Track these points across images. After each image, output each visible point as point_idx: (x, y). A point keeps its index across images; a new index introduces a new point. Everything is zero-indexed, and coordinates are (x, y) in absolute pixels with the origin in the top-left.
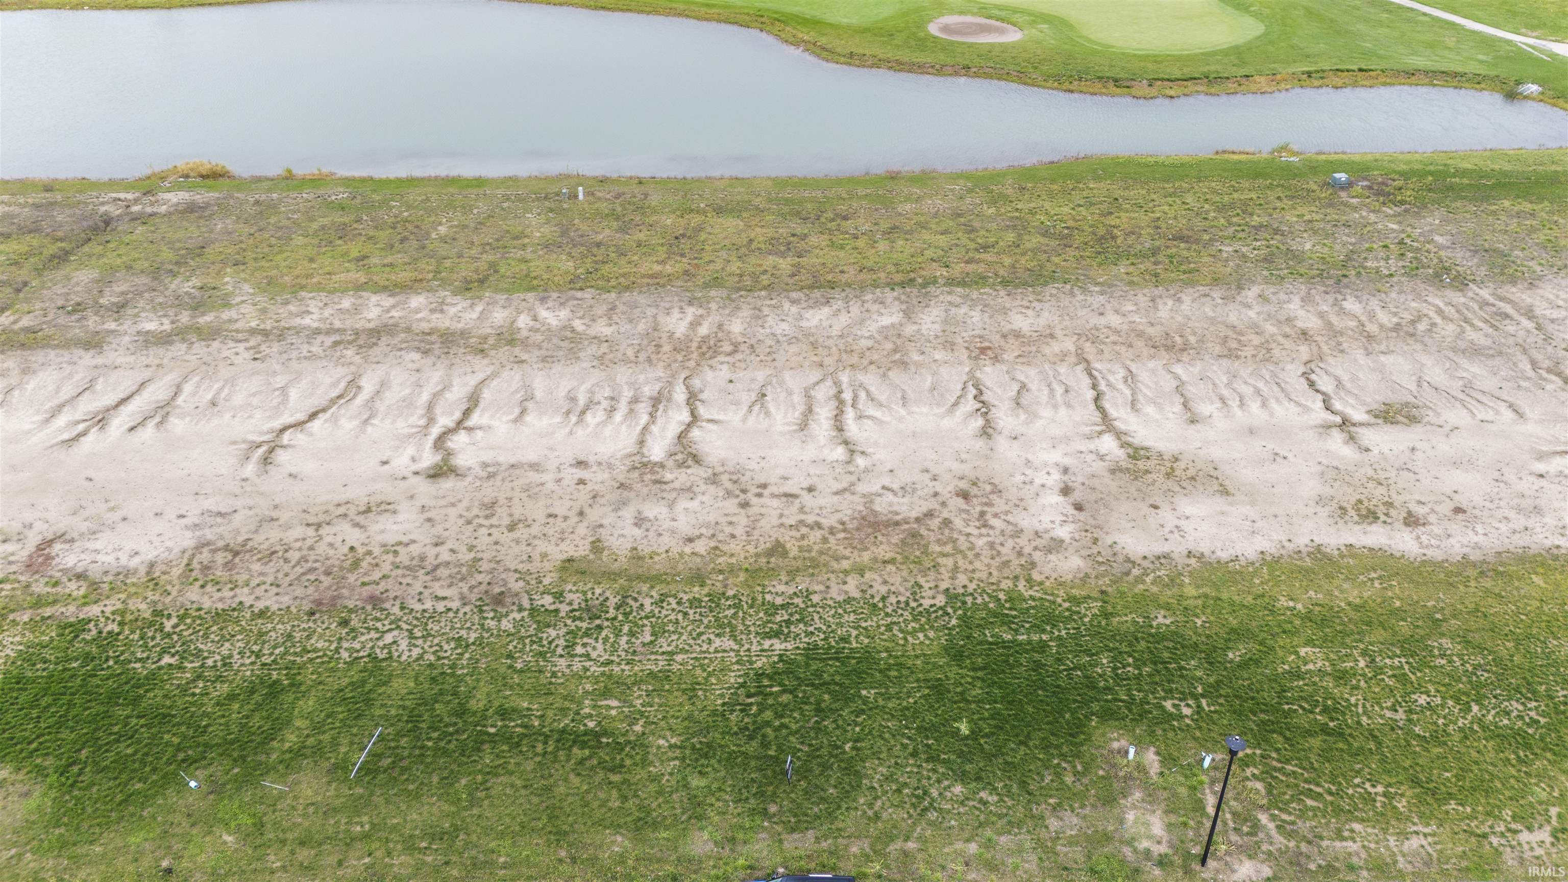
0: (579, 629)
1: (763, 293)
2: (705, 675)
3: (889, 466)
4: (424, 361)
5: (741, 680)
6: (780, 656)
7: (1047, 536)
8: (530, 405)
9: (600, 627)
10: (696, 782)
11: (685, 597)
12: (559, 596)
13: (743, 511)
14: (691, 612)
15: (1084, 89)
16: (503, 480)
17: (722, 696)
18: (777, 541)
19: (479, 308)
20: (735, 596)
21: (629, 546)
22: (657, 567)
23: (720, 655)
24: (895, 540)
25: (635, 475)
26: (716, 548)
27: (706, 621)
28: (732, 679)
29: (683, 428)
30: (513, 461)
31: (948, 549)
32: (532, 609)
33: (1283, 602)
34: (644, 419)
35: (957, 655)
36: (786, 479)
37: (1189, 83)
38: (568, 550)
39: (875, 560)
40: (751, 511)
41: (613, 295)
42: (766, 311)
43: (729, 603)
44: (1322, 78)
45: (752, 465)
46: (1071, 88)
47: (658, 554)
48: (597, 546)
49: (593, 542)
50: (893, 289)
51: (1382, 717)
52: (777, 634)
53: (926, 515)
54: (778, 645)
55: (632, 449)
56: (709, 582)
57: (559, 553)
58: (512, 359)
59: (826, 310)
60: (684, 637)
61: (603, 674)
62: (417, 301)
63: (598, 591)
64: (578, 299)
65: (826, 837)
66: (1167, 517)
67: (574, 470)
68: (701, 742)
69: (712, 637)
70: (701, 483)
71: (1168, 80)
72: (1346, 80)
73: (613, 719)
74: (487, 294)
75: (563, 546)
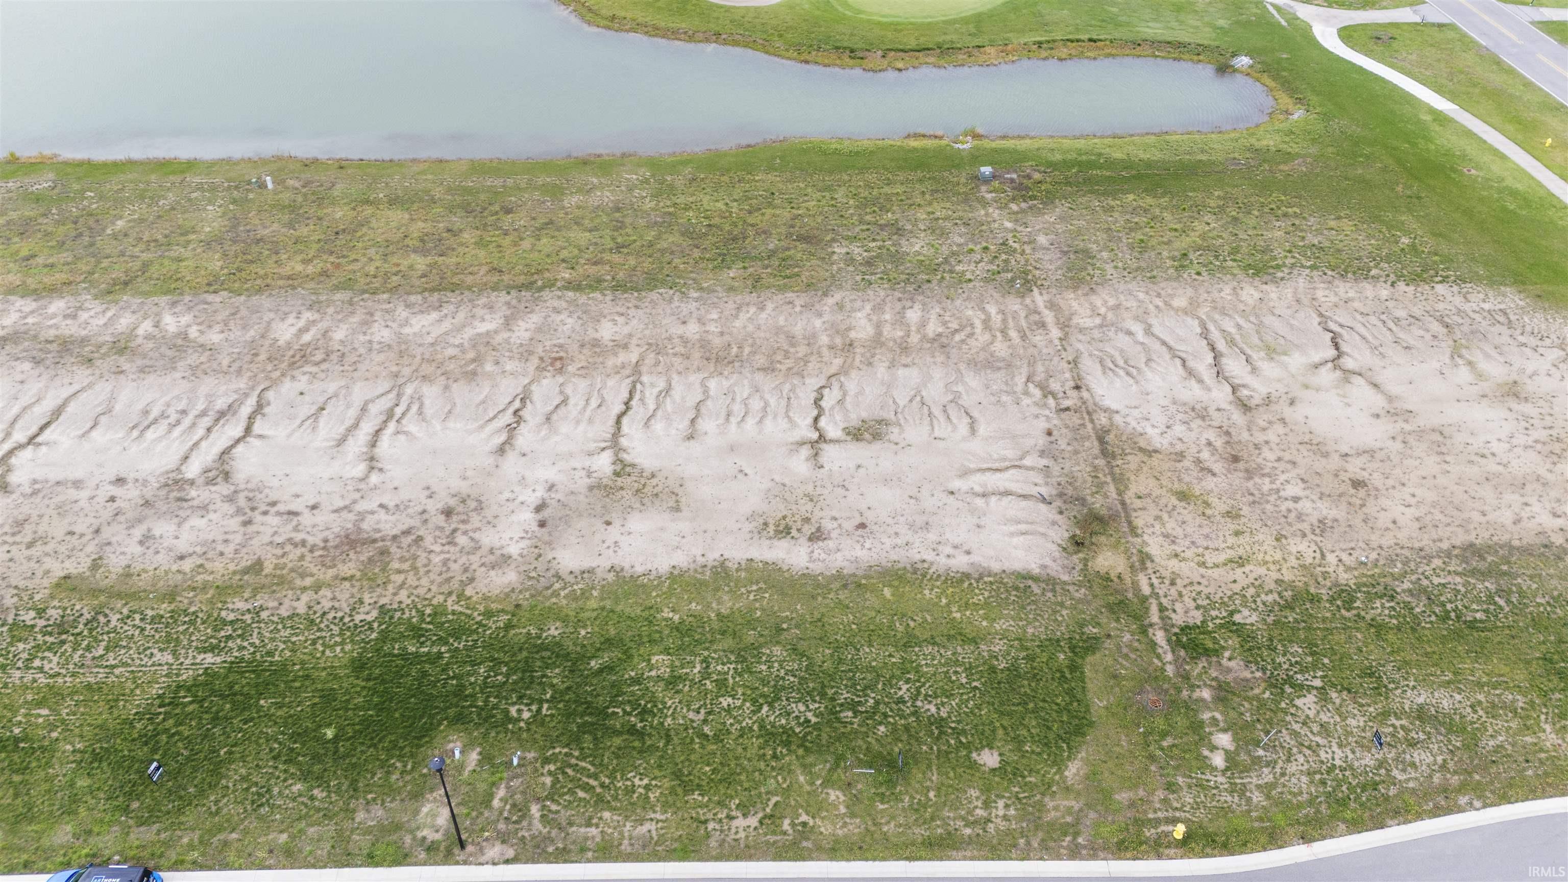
0: (45, 643)
1: (385, 296)
2: (133, 687)
3: (396, 484)
4: (32, 372)
5: (161, 692)
6: (207, 669)
7: (498, 553)
8: (103, 420)
9: (63, 642)
10: (82, 783)
11: (150, 613)
12: (41, 612)
13: (242, 529)
14: (148, 627)
15: (819, 60)
16: (43, 497)
17: (139, 706)
18: (259, 559)
19: (109, 314)
20: (194, 613)
21: (124, 564)
22: (140, 584)
23: (153, 669)
24: (363, 557)
25: (163, 492)
26: (201, 566)
27: (157, 637)
28: (155, 690)
29: (231, 443)
30: (60, 478)
31: (406, 566)
32: (14, 624)
33: (667, 613)
34: (200, 432)
35: (359, 666)
36: (298, 496)
37: (921, 54)
38: (71, 567)
39: (336, 577)
40: (251, 529)
41: (243, 298)
42: (378, 316)
43: (187, 619)
44: (1052, 49)
45: (275, 483)
46: (808, 58)
47: (147, 572)
48: (95, 565)
49: (94, 560)
50: (508, 293)
51: (684, 717)
52: (212, 649)
53: (403, 533)
54: (209, 658)
55: (172, 466)
56: (179, 599)
57: (58, 570)
58: (114, 369)
59: (435, 315)
60: (131, 652)
61: (48, 685)
62: (57, 306)
63: (78, 607)
64: (207, 303)
65: (166, 830)
66: (614, 532)
67: (111, 487)
68: (101, 748)
69: (155, 651)
70: (218, 501)
71: (902, 50)
72: (1073, 52)
73: (37, 725)
74: (125, 298)
75: (67, 564)
